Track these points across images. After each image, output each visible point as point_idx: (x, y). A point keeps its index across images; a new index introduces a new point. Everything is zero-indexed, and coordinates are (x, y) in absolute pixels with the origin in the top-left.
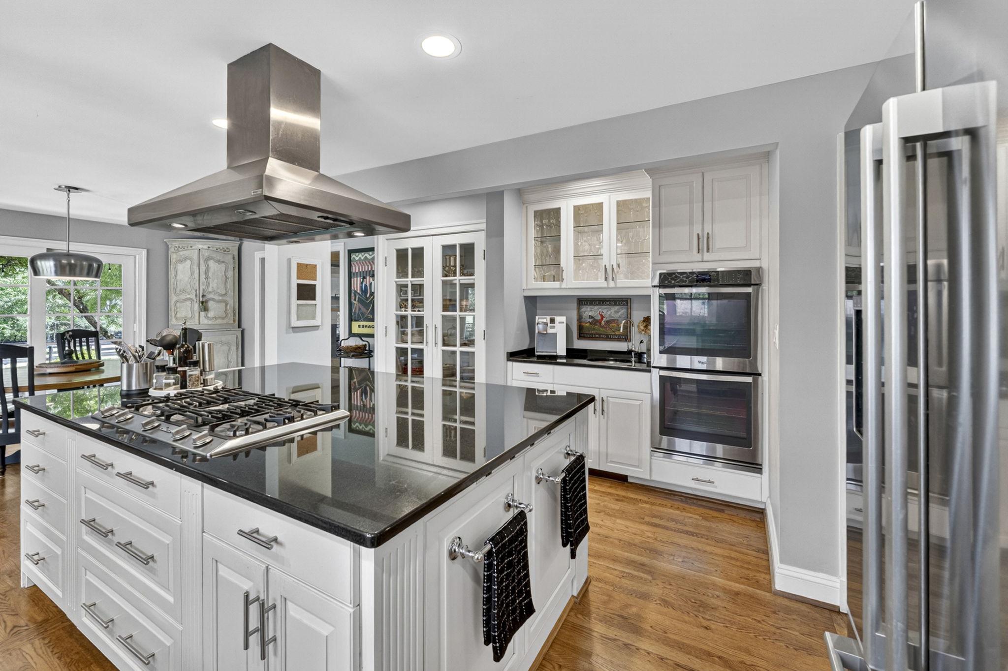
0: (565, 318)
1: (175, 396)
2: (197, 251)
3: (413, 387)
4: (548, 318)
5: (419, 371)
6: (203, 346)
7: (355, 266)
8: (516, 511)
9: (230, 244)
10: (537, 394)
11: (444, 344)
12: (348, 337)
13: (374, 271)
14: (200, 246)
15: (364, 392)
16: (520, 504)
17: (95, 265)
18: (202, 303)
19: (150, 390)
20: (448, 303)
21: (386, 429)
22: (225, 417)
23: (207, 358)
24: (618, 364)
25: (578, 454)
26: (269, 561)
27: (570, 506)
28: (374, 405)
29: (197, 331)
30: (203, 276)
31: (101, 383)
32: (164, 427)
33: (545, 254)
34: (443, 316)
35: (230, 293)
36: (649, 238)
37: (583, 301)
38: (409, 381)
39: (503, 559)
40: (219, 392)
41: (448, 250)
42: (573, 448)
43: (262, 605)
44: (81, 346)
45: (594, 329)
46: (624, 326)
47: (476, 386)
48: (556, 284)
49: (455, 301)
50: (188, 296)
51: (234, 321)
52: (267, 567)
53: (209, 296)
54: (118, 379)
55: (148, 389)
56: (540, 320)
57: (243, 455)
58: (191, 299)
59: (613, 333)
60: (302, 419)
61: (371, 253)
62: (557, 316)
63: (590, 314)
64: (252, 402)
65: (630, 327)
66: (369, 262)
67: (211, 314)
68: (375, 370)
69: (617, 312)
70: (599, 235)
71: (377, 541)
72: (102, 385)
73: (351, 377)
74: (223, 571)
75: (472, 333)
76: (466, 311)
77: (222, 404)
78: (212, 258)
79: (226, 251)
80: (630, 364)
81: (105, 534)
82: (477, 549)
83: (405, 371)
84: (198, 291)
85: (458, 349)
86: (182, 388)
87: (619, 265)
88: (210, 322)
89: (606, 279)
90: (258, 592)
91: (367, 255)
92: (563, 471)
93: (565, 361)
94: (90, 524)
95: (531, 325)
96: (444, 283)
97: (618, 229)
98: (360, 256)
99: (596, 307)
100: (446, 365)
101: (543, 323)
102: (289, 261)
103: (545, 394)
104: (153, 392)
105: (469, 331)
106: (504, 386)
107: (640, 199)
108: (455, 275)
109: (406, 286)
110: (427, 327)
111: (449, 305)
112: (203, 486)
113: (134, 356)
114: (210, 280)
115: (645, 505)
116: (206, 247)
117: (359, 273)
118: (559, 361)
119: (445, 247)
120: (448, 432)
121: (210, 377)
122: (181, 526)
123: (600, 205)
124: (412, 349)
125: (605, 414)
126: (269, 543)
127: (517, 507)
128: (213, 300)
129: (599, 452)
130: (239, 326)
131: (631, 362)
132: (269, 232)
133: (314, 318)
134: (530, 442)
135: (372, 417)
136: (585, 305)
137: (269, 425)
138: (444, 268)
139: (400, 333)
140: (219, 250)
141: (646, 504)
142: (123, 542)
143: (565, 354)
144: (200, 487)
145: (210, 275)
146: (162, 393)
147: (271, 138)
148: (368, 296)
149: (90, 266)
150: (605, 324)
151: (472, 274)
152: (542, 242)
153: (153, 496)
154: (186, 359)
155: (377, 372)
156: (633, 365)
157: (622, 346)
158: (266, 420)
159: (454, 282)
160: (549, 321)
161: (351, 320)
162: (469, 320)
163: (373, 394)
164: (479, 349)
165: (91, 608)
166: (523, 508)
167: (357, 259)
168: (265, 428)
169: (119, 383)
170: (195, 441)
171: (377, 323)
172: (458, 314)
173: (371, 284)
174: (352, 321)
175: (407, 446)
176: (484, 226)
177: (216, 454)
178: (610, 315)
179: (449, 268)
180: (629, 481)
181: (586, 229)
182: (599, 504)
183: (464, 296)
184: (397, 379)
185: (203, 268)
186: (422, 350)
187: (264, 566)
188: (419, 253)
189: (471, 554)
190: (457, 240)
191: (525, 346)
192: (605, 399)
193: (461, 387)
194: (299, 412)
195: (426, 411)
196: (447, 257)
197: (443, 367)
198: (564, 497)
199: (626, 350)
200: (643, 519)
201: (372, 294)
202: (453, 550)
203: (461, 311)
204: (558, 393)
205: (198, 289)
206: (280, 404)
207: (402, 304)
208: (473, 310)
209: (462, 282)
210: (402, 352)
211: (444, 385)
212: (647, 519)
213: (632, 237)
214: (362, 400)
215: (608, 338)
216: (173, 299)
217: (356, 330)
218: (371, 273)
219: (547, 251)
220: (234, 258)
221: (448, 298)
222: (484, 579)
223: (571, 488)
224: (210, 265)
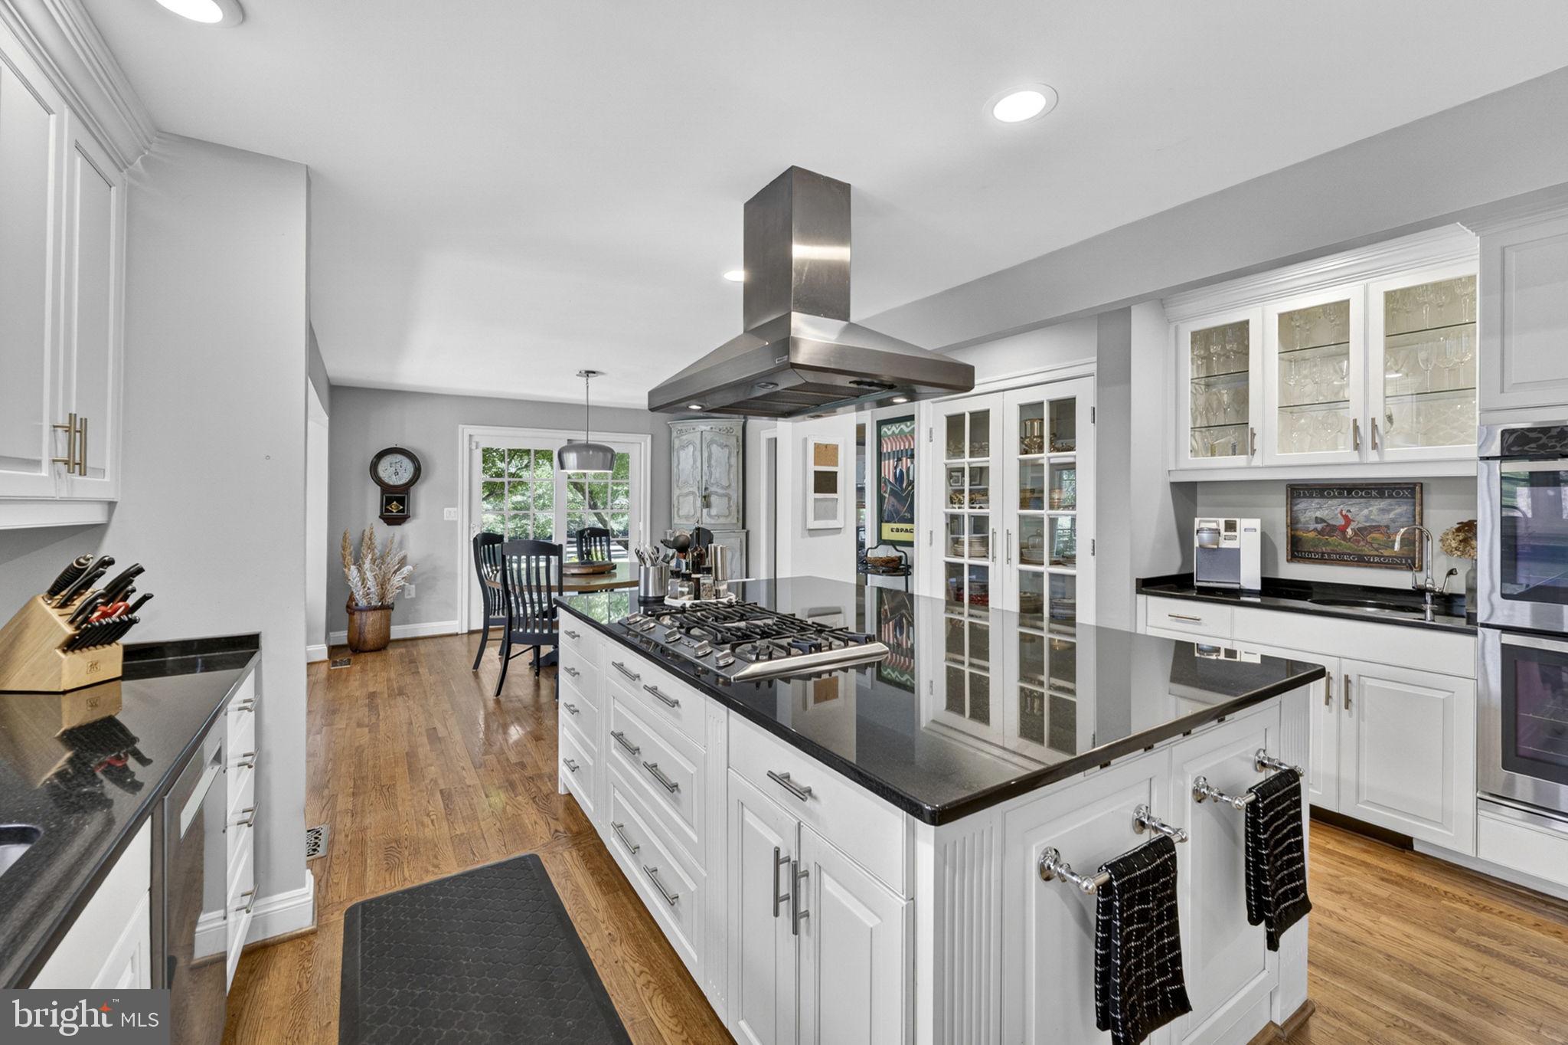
0: (1258, 521)
1: (691, 607)
2: (699, 433)
3: (971, 623)
4: (1222, 521)
5: (981, 599)
6: (716, 549)
7: (887, 444)
8: (1155, 836)
9: (734, 422)
10: (1197, 655)
11: (1023, 561)
12: (876, 545)
13: (913, 450)
14: (703, 428)
15: (899, 626)
16: (1163, 826)
17: (609, 456)
18: (705, 497)
19: (666, 598)
20: (1028, 495)
21: (932, 682)
22: (745, 637)
23: (719, 565)
24: (1387, 614)
25: (1284, 767)
26: (802, 817)
27: (1266, 855)
28: (912, 645)
29: (709, 531)
30: (705, 465)
31: (610, 588)
32: (685, 640)
33: (1215, 406)
34: (1021, 517)
35: (734, 485)
36: (1473, 359)
37: (1297, 491)
38: (966, 614)
39: (1130, 906)
40: (733, 606)
41: (1029, 412)
42: (1274, 755)
43: (795, 867)
44: (601, 545)
45: (1327, 543)
46: (1402, 540)
47: (1078, 630)
48: (1240, 460)
49: (1042, 491)
50: (691, 489)
51: (738, 520)
52: (799, 824)
53: (713, 489)
54: (636, 584)
55: (664, 597)
56: (1203, 525)
57: (764, 684)
58: (693, 493)
59: (1376, 553)
60: (831, 649)
61: (909, 423)
62: (1241, 517)
63: (1318, 514)
64: (769, 622)
65: (1421, 542)
66: (906, 436)
67: (714, 511)
68: (915, 593)
69: (1383, 511)
70: (1342, 361)
71: (939, 818)
72: (612, 590)
73: (880, 602)
74: (750, 819)
75: (1071, 544)
76: (1059, 508)
77: (739, 621)
78: (715, 442)
79: (729, 431)
80: (1421, 616)
81: (634, 751)
82: (1087, 874)
83: (959, 598)
84: (700, 483)
85: (1046, 569)
86: (695, 599)
87: (1390, 418)
88: (713, 522)
89: (1357, 447)
90: (789, 851)
91: (903, 426)
92: (1250, 790)
93: (1258, 600)
94: (619, 736)
95: (1185, 534)
96: (1023, 464)
97: (1388, 347)
98: (894, 428)
99: (1336, 501)
100: (1025, 593)
101: (1210, 529)
102: (805, 440)
103: (1214, 657)
104: (668, 601)
105: (1063, 542)
106: (1131, 633)
107: (1450, 281)
108: (1041, 449)
109: (962, 470)
110: (994, 533)
111: (1030, 498)
112: (728, 713)
113: (650, 557)
114: (713, 469)
115: (1458, 905)
116: (708, 428)
117: (891, 454)
118: (1243, 599)
119: (1023, 408)
120: (1027, 699)
121: (723, 587)
122: (706, 755)
123: (1342, 308)
124: (970, 566)
125: (1354, 707)
126: (805, 794)
127: (1156, 829)
128: (716, 493)
129: (1339, 779)
130: (744, 527)
131: (1424, 612)
132: (787, 407)
133: (834, 517)
134: (1184, 727)
135: (910, 663)
136: (1305, 496)
137: (794, 651)
138: (1022, 440)
139: (950, 540)
140: (722, 431)
141: (1460, 901)
142: (649, 763)
143: (1258, 587)
144: (725, 714)
145: (713, 462)
146: (677, 603)
147: (793, 287)
148: (904, 485)
149: (605, 457)
150: (1356, 534)
151: (1072, 449)
152: (1208, 385)
153: (678, 716)
154: (699, 565)
155: (918, 596)
156: (1429, 618)
157: (1402, 580)
158: (789, 644)
159: (1040, 461)
160: (1222, 527)
161: (881, 520)
162: (1064, 522)
163: (911, 628)
164: (1084, 570)
165: (619, 827)
166: (1169, 833)
167: (889, 433)
168: (789, 654)
169: (637, 588)
170: (717, 659)
171: (918, 524)
172: (1045, 513)
173: (908, 469)
174: (882, 522)
175: (962, 712)
176: (1093, 368)
177: (739, 678)
178: (1367, 519)
179: (1031, 440)
180: (1415, 849)
181: (1308, 354)
182: (1337, 877)
183: (1057, 484)
184: (947, 610)
185: (705, 455)
186: (986, 568)
187: (796, 822)
188: (981, 420)
189: (1075, 879)
190: (1044, 395)
191: (1173, 568)
192: (1353, 678)
193: (1051, 631)
194: (827, 639)
195: (994, 662)
196: (1028, 423)
197: (1021, 597)
198: (1252, 835)
199: (1411, 588)
200: (1453, 931)
201: (911, 483)
202: (1046, 866)
203: (1051, 507)
204: (1243, 657)
205: (700, 481)
206: (803, 627)
207: (954, 498)
208: (1073, 507)
209: (1053, 461)
210: (954, 570)
211: (1021, 625)
212: (1461, 933)
213: (1427, 361)
214: (895, 636)
215: (1362, 561)
216: (676, 492)
217: (887, 535)
218: (909, 453)
219: (1220, 402)
220: (737, 441)
221: (1029, 487)
222: (1098, 925)
223: (1267, 825)
224: (713, 451)
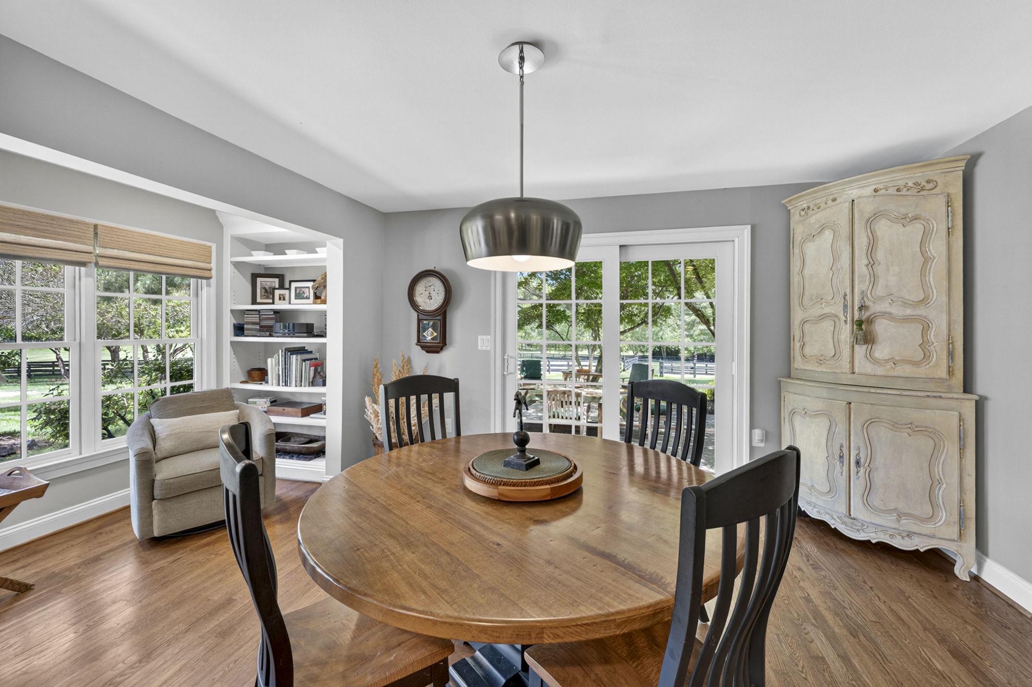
2: (847, 205)
9: (938, 167)
14: (854, 193)
17: (556, 224)
18: (860, 323)
30: (861, 263)
35: (939, 296)
50: (827, 310)
51: (950, 372)
53: (876, 308)
58: (833, 316)
67: (881, 351)
78: (888, 215)
79: (926, 190)
84: (849, 298)
88: (880, 371)
114: (880, 270)
116: (869, 191)
128: (887, 315)
130: (968, 387)
140: (904, 192)
145: (880, 255)
149: (546, 227)
185: (862, 241)
205: (848, 291)
216: (798, 315)
220: (949, 204)
224: (879, 233)
